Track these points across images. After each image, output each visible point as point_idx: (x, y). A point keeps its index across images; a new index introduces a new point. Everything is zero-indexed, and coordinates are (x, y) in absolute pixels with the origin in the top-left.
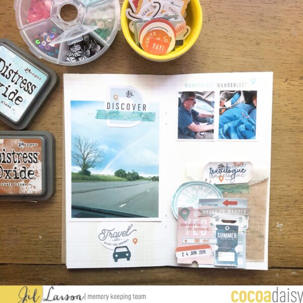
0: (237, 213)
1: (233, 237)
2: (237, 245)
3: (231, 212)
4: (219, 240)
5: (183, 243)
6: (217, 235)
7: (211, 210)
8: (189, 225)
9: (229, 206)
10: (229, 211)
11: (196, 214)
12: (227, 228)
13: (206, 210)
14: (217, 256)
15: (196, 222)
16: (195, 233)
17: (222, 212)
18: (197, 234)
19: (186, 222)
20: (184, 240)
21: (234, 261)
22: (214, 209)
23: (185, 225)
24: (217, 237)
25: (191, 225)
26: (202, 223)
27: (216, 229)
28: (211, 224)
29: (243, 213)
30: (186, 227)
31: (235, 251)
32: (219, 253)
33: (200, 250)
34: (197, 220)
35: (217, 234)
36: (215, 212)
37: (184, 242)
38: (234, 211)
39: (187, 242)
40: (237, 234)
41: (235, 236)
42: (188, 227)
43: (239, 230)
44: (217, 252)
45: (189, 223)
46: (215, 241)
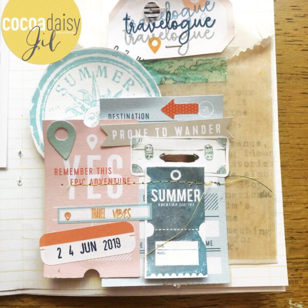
0: (200, 134)
1: (192, 198)
2: (202, 220)
3: (183, 134)
4: (155, 207)
5: (60, 223)
6: (150, 196)
7: (134, 128)
8: (77, 173)
9: (179, 117)
10: (179, 131)
11: (93, 141)
12: (176, 175)
13: (118, 128)
14: (152, 253)
15: (95, 162)
16: (91, 194)
17: (161, 135)
18: (98, 196)
19: (67, 165)
20: (62, 213)
21: (197, 263)
22: (140, 127)
23: (66, 173)
24: (149, 201)
25: (82, 171)
26: (110, 164)
27: (148, 179)
28: (135, 167)
29: (214, 133)
30: (69, 177)
31: (197, 238)
32: (158, 243)
33: (106, 238)
34: (98, 157)
35: (149, 192)
36: (142, 134)
37: (63, 218)
38: (191, 130)
39: (72, 219)
40: (202, 190)
41: (198, 197)
42: (74, 177)
43: (207, 180)
44: (151, 241)
45: (76, 166)
46: (145, 211)
